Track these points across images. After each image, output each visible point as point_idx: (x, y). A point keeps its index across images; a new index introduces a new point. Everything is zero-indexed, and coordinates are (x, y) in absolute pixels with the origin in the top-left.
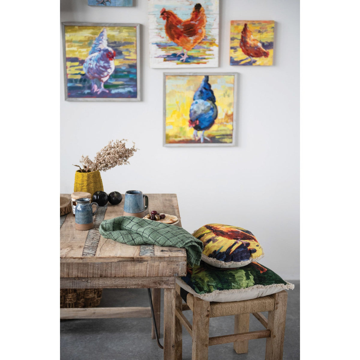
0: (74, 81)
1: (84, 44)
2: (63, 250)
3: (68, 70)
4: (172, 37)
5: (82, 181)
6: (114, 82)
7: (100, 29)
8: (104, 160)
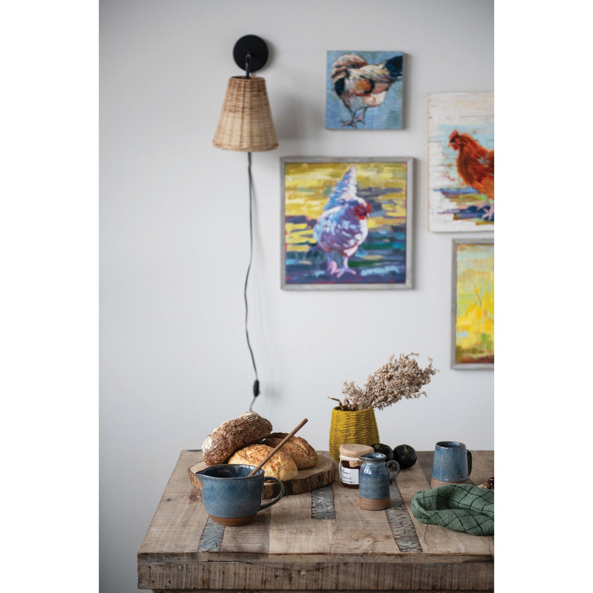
0: (297, 255)
1: (316, 192)
2: (360, 541)
3: (287, 237)
4: (468, 179)
5: (346, 426)
6: (366, 256)
7: (345, 168)
8: (382, 389)
